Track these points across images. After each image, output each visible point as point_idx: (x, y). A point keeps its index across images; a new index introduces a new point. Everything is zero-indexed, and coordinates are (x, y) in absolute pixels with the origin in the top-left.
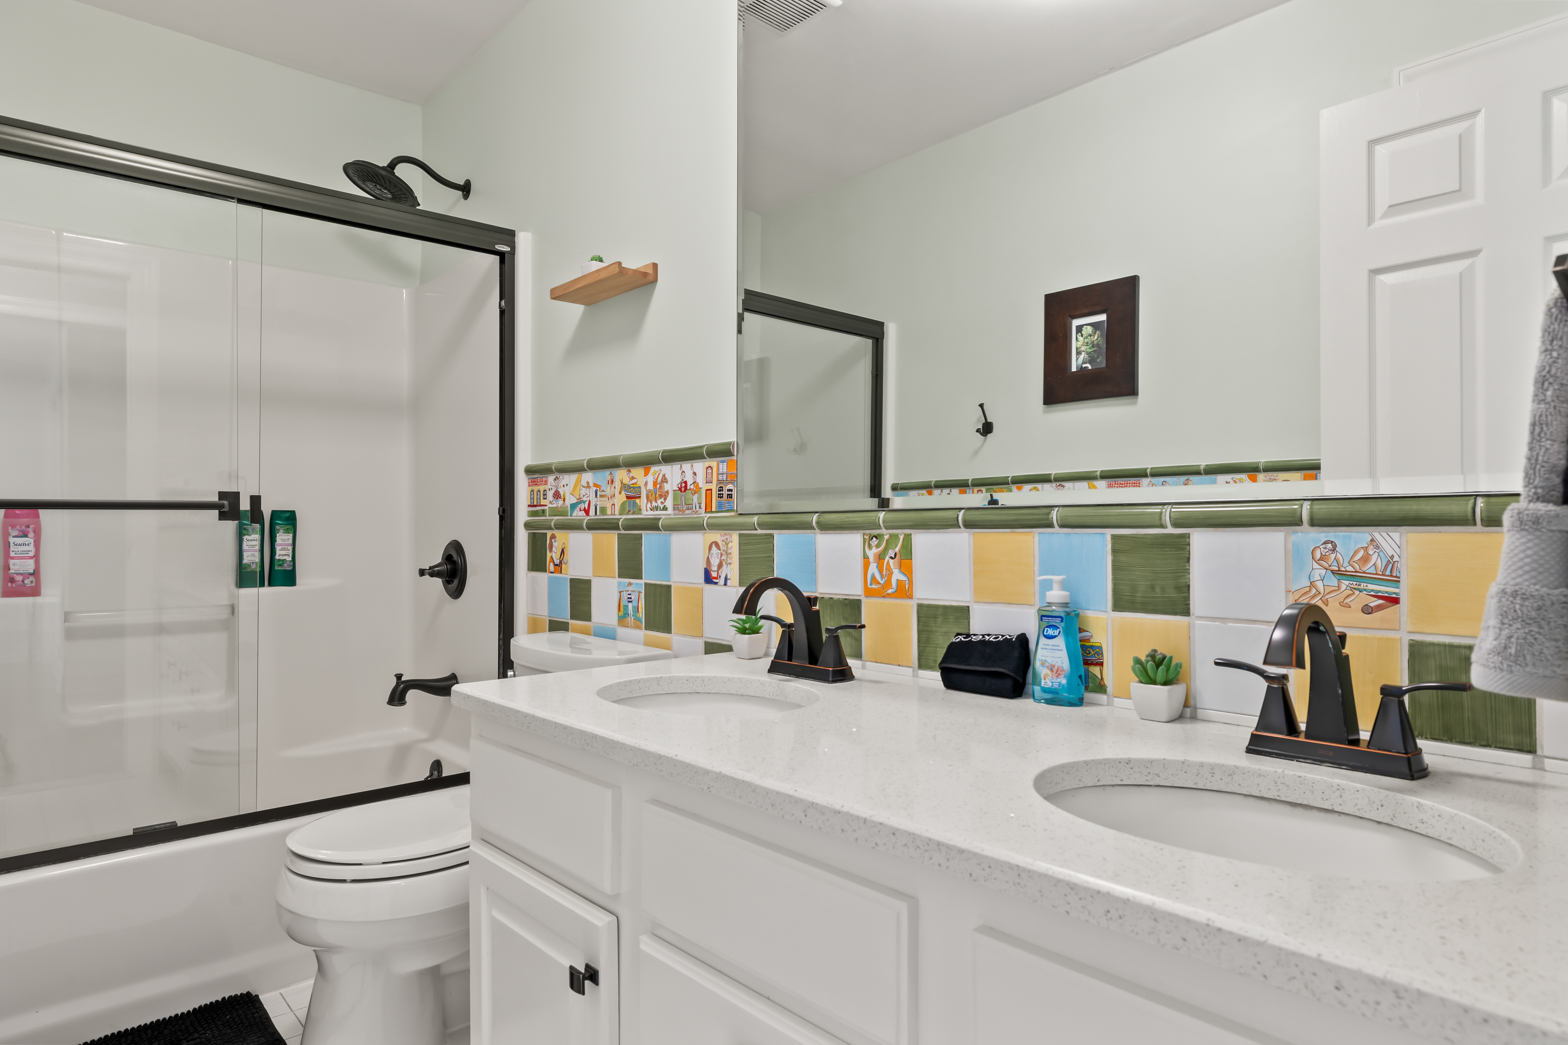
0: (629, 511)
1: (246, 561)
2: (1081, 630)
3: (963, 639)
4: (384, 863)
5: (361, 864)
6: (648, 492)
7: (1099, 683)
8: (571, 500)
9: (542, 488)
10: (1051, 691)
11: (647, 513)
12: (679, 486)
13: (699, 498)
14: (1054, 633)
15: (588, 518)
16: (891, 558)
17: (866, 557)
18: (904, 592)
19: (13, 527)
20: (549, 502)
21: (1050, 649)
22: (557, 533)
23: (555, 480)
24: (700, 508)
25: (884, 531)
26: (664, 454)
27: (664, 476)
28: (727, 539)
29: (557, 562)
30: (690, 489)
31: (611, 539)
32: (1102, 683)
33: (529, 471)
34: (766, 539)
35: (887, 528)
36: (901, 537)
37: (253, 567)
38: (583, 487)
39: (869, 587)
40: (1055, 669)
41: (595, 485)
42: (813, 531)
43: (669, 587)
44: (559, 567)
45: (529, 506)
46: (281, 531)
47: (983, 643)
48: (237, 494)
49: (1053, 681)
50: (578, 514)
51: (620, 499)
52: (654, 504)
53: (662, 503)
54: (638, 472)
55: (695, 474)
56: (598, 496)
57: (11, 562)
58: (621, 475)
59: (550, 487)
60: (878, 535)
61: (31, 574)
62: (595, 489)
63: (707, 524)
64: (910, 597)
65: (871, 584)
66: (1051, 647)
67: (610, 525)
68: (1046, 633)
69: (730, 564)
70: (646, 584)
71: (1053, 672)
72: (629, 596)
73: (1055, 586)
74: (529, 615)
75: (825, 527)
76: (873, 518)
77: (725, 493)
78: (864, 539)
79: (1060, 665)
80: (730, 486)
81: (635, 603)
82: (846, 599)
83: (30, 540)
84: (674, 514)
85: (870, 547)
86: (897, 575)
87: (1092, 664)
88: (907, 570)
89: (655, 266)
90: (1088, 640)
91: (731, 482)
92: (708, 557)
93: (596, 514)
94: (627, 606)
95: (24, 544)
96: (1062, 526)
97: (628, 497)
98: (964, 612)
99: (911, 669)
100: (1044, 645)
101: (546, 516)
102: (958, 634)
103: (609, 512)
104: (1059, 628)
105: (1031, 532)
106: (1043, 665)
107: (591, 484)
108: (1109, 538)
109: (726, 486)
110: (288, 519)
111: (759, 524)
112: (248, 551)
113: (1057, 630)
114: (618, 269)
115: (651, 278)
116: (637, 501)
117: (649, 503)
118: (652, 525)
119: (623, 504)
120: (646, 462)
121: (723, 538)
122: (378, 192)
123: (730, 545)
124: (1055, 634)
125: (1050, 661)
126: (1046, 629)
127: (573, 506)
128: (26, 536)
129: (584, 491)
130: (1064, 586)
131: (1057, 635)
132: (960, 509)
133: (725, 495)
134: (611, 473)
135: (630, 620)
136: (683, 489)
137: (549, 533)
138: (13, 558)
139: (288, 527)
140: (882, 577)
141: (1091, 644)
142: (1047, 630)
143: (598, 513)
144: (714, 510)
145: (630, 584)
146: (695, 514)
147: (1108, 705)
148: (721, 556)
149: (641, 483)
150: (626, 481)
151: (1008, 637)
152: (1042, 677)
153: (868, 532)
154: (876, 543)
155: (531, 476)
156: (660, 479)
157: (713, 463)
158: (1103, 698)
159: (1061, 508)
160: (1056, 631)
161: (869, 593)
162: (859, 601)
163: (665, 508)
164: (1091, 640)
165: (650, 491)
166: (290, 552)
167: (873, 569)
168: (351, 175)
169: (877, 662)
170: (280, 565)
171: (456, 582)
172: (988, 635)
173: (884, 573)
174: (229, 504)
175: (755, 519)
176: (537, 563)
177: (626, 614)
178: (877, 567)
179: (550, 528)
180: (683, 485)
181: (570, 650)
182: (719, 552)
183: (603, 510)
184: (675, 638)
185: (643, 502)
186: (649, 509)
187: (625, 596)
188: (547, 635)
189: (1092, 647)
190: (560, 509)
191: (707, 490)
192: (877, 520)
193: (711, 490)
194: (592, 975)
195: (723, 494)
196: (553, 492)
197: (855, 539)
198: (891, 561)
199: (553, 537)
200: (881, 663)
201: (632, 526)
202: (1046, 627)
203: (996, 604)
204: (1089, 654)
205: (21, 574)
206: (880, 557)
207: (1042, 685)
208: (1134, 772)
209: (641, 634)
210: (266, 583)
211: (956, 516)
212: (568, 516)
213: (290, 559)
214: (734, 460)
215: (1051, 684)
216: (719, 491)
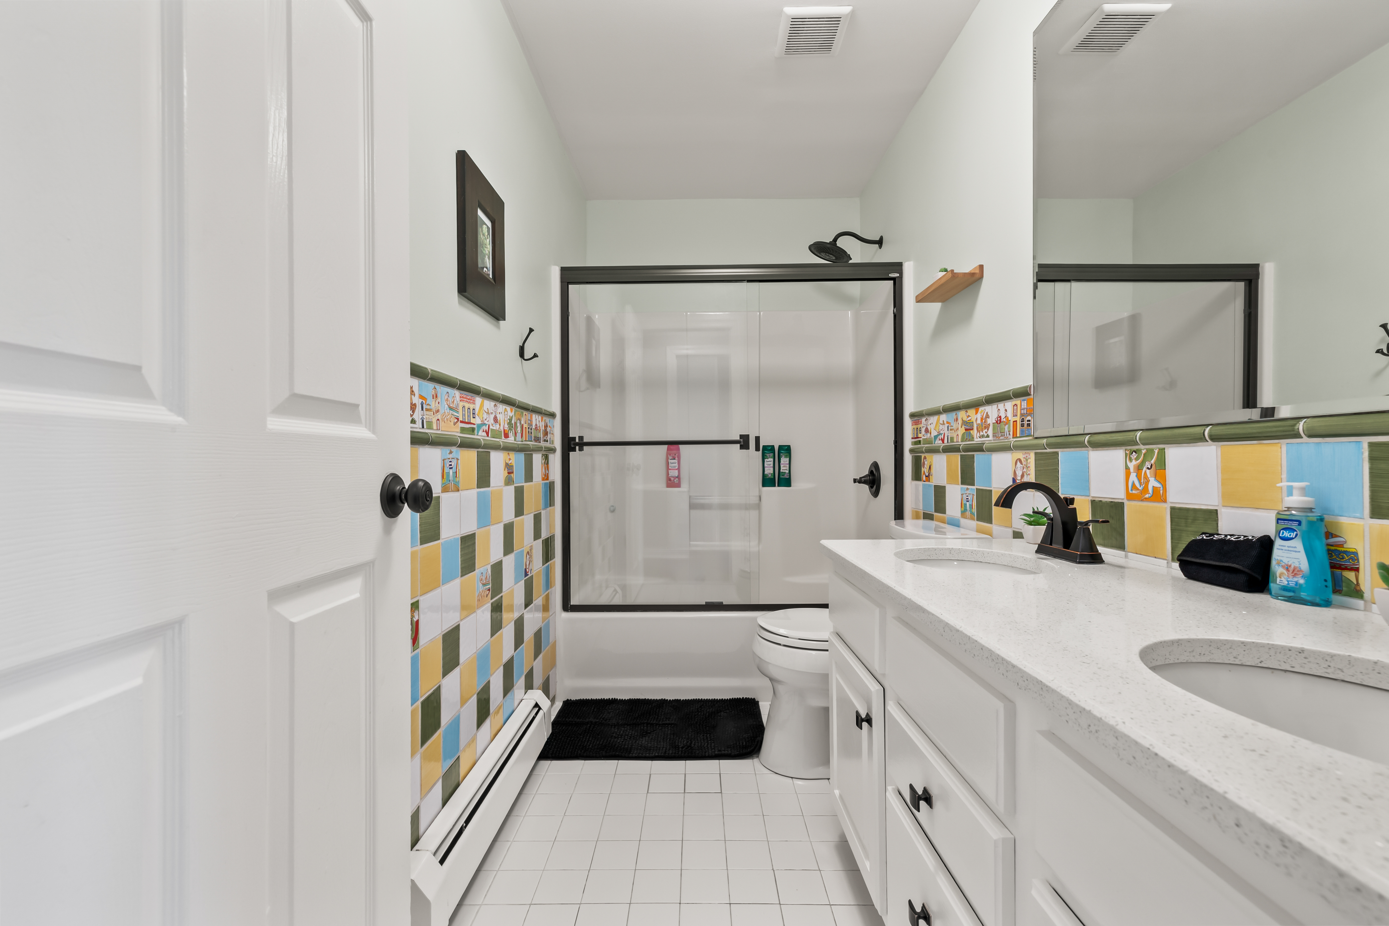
0: (967, 439)
1: (766, 473)
2: (1329, 535)
3: (1205, 538)
4: (799, 639)
5: (788, 637)
6: (978, 425)
7: (1355, 588)
8: (934, 433)
9: (919, 426)
10: (1287, 589)
11: (977, 440)
12: (996, 420)
13: (1009, 428)
14: (1290, 535)
15: (944, 445)
16: (1148, 468)
17: (1127, 468)
18: (1158, 496)
19: (670, 455)
20: (923, 436)
21: (1285, 550)
22: (926, 455)
23: (926, 420)
24: (1009, 435)
25: (1142, 447)
26: (986, 398)
27: (987, 413)
28: (1027, 456)
29: (927, 474)
30: (1003, 422)
31: (956, 457)
32: (1358, 588)
33: (912, 415)
34: (1053, 455)
35: (1144, 444)
36: (1156, 451)
37: (770, 476)
38: (941, 424)
39: (1130, 492)
40: (1291, 569)
41: (948, 423)
42: (1087, 448)
43: (991, 491)
44: (928, 477)
45: (912, 438)
46: (783, 456)
47: (1224, 542)
48: (748, 436)
49: (1289, 580)
50: (938, 442)
51: (962, 431)
52: (981, 433)
53: (986, 432)
54: (971, 412)
55: (1006, 410)
56: (949, 430)
57: (670, 471)
58: (962, 414)
59: (923, 426)
60: (1137, 450)
61: (677, 477)
62: (947, 425)
63: (1013, 446)
64: (1165, 501)
65: (1132, 490)
66: (1287, 549)
67: (954, 449)
68: (1282, 535)
69: (1029, 474)
70: (977, 489)
71: (1289, 571)
72: (967, 497)
73: (1295, 492)
74: (913, 509)
75: (1096, 445)
76: (1131, 436)
77: (1026, 423)
78: (1126, 453)
79: (1298, 565)
80: (1029, 418)
81: (970, 502)
82: (1112, 502)
83: (676, 461)
84: (994, 440)
85: (1131, 460)
86: (1153, 483)
87: (1346, 569)
88: (1162, 479)
89: (981, 267)
90: (1342, 546)
91: (1030, 415)
92: (1015, 470)
93: (948, 442)
94: (966, 504)
95: (674, 463)
96: (1312, 435)
97: (966, 430)
98: (1212, 515)
99: (1166, 561)
100: (1280, 545)
101: (921, 444)
102: (1203, 533)
103: (955, 440)
104: (1296, 531)
105: (1278, 443)
106: (1278, 564)
107: (945, 422)
108: (1366, 446)
109: (1026, 417)
110: (787, 450)
111: (1046, 445)
112: (767, 467)
113: (1294, 533)
114: (951, 275)
115: (977, 276)
116: (971, 432)
117: (978, 433)
118: (979, 449)
119: (963, 434)
120: (975, 405)
121: (1024, 456)
122: (828, 257)
123: (1029, 461)
124: (1291, 537)
125: (1285, 561)
126: (1282, 531)
127: (936, 437)
128: (675, 459)
129: (941, 427)
130: (1304, 492)
131: (1294, 537)
132: (1208, 425)
133: (1026, 425)
134: (956, 414)
135: (968, 513)
136: (999, 422)
137: (923, 456)
138: (670, 469)
139: (786, 454)
140: (1141, 485)
141: (1345, 549)
142: (1283, 533)
143: (949, 442)
144: (1018, 435)
145: (967, 489)
146: (1006, 439)
147: (1365, 610)
148: (1023, 469)
149: (974, 420)
150: (965, 419)
151: (1250, 538)
152: (1278, 575)
153: (1129, 448)
154: (1135, 456)
155: (913, 419)
156: (984, 416)
157: (1017, 402)
158: (1360, 603)
159: (1309, 419)
160: (1292, 534)
161: (1130, 497)
162: (1123, 503)
163: (988, 436)
164: (1345, 546)
165: (979, 424)
166: (788, 468)
167: (1133, 477)
168: (814, 251)
169: (1137, 554)
170: (783, 475)
171: (875, 487)
172: (1231, 535)
173: (1142, 481)
174: (743, 441)
175: (1045, 441)
176: (917, 476)
177: (966, 510)
178: (1137, 476)
179: (922, 452)
180: (999, 419)
181: (935, 533)
182: (1022, 466)
183: (952, 439)
184: (995, 528)
185: (974, 432)
186: (978, 437)
187: (965, 497)
188: (921, 522)
189: (1345, 552)
190: (928, 440)
191: (1014, 422)
192: (1135, 438)
193: (1016, 421)
194: (869, 720)
195: (1024, 424)
196: (924, 428)
197: (1118, 455)
198: (1148, 471)
199: (925, 458)
200: (1140, 554)
201: (967, 449)
202: (1283, 529)
203: (1243, 508)
204: (1343, 559)
205: (673, 477)
206: (1139, 468)
207: (1278, 583)
208: (1309, 662)
209: (974, 523)
210: (777, 485)
211: (1202, 432)
212: (932, 444)
213: (788, 472)
214: (1031, 398)
215: (1287, 583)
216: (1022, 421)
